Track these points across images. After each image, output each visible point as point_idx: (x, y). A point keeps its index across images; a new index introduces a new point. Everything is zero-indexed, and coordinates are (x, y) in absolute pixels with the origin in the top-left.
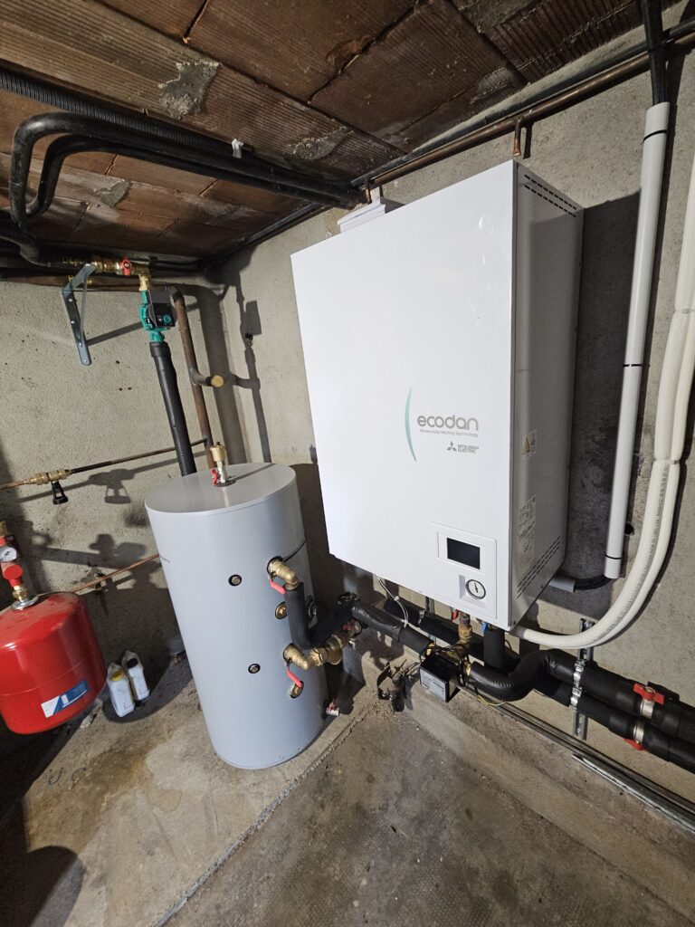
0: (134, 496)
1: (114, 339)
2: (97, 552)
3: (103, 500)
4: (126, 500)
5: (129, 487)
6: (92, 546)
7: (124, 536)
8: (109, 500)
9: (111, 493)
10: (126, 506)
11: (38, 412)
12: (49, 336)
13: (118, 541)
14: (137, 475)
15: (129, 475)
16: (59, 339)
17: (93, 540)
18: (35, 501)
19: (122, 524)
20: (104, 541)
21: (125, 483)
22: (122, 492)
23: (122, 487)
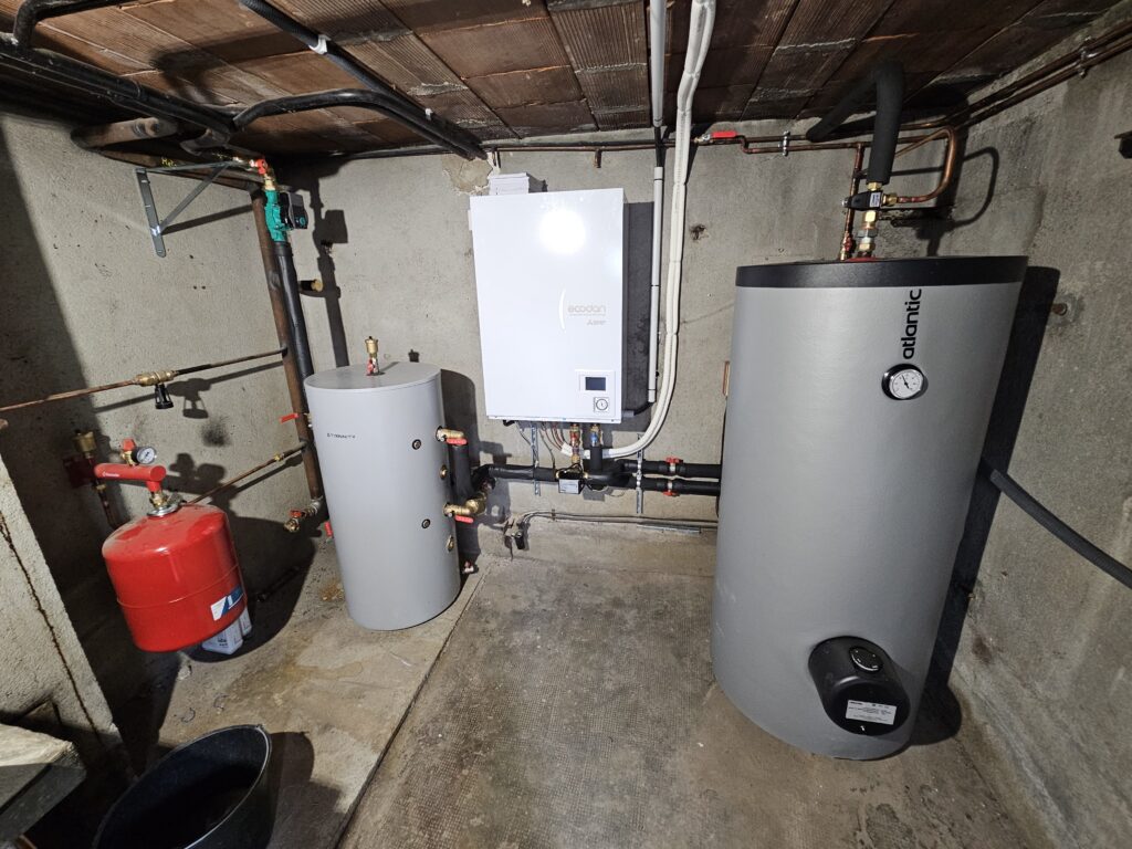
0: (210, 409)
1: (187, 231)
2: (177, 474)
3: (181, 414)
4: (203, 414)
5: (207, 399)
6: (173, 468)
7: (204, 456)
8: (187, 413)
9: (189, 405)
10: (203, 421)
11: (114, 306)
12: (122, 219)
13: (198, 461)
14: (214, 386)
15: (205, 385)
16: (132, 224)
17: (172, 460)
18: (112, 412)
19: (200, 443)
20: (184, 461)
21: (202, 394)
22: (199, 406)
23: (199, 399)
